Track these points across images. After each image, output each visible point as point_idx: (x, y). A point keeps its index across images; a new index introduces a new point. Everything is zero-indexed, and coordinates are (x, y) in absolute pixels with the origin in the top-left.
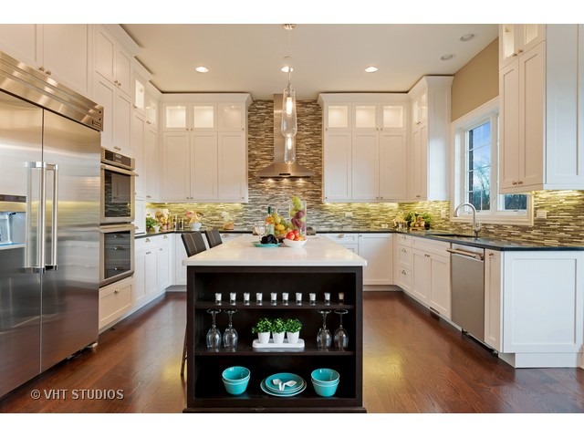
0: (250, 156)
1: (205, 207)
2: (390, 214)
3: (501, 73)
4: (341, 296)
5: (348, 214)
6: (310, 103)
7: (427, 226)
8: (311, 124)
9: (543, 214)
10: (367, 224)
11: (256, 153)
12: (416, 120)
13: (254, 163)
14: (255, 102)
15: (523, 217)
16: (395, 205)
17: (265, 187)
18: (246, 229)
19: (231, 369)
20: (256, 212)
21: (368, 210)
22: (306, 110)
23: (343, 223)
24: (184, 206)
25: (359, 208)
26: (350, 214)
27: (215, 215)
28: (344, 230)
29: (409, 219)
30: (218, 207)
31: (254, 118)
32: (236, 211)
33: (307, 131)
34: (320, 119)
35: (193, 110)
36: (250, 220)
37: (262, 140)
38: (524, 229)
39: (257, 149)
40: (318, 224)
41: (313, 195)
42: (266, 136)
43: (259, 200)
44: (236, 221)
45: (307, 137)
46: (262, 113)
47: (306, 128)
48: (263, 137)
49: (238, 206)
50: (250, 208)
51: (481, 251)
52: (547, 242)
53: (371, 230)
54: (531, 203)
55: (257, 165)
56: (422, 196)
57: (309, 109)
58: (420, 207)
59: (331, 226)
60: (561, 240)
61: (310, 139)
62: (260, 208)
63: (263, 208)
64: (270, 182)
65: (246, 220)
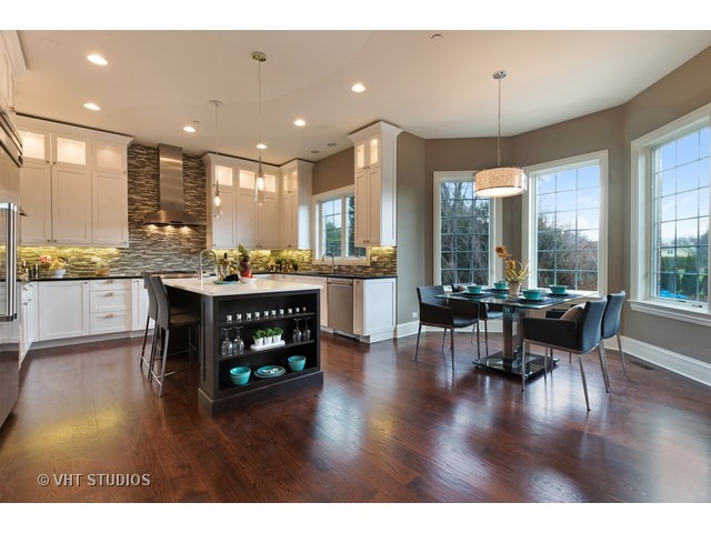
0: (129, 200)
1: (68, 251)
2: (264, 260)
3: (356, 176)
4: (304, 309)
6: (195, 158)
7: (295, 268)
8: (195, 177)
9: (375, 259)
11: (136, 197)
12: (286, 188)
13: (134, 207)
14: (133, 145)
15: (364, 260)
16: (268, 253)
17: (146, 233)
18: (123, 275)
19: (235, 369)
20: (136, 258)
22: (190, 163)
24: (35, 250)
27: (82, 260)
29: (279, 262)
30: (86, 251)
31: (133, 162)
32: (110, 256)
33: (191, 183)
34: (204, 174)
36: (128, 265)
37: (142, 185)
38: (365, 267)
39: (136, 193)
41: (197, 242)
42: (147, 182)
43: (139, 245)
44: (111, 267)
45: (191, 188)
47: (190, 180)
49: (113, 251)
50: (129, 253)
51: (350, 280)
52: (377, 274)
54: (369, 252)
55: (136, 209)
56: (293, 246)
58: (287, 254)
60: (384, 273)
61: (194, 191)
62: (139, 253)
63: (144, 253)
64: (153, 228)
65: (123, 265)
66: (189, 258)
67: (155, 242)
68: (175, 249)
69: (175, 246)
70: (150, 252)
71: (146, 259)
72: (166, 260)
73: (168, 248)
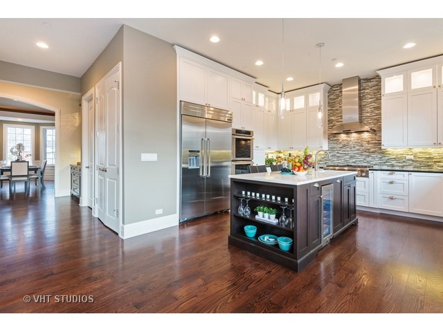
0: (329, 121)
5: (408, 157)
6: (374, 78)
8: (374, 93)
10: (430, 165)
11: (333, 118)
13: (332, 125)
14: (333, 87)
17: (339, 140)
20: (333, 156)
21: (430, 154)
22: (370, 84)
23: (404, 164)
25: (420, 153)
26: (412, 157)
28: (404, 169)
31: (332, 97)
33: (371, 98)
35: (293, 100)
37: (337, 110)
39: (333, 116)
40: (380, 164)
41: (375, 143)
43: (335, 148)
44: (320, 161)
46: (337, 92)
47: (370, 97)
48: (338, 108)
50: (329, 153)
53: (434, 170)
55: (333, 126)
57: (373, 83)
59: (393, 166)
61: (374, 104)
62: (335, 153)
63: (338, 153)
64: (343, 136)
65: (326, 160)
66: (368, 156)
67: (344, 146)
68: (358, 150)
69: (358, 148)
70: (341, 152)
71: (339, 157)
72: (351, 157)
73: (353, 149)
